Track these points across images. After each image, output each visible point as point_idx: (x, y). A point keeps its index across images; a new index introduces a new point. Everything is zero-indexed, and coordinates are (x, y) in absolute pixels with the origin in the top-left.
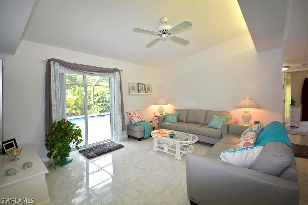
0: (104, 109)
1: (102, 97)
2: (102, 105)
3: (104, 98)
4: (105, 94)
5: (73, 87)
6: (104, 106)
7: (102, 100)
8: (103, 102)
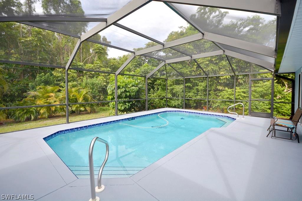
0: (127, 107)
1: (125, 91)
2: (125, 102)
3: (127, 92)
4: (129, 86)
5: (80, 79)
6: (127, 103)
7: (125, 95)
8: (126, 97)
